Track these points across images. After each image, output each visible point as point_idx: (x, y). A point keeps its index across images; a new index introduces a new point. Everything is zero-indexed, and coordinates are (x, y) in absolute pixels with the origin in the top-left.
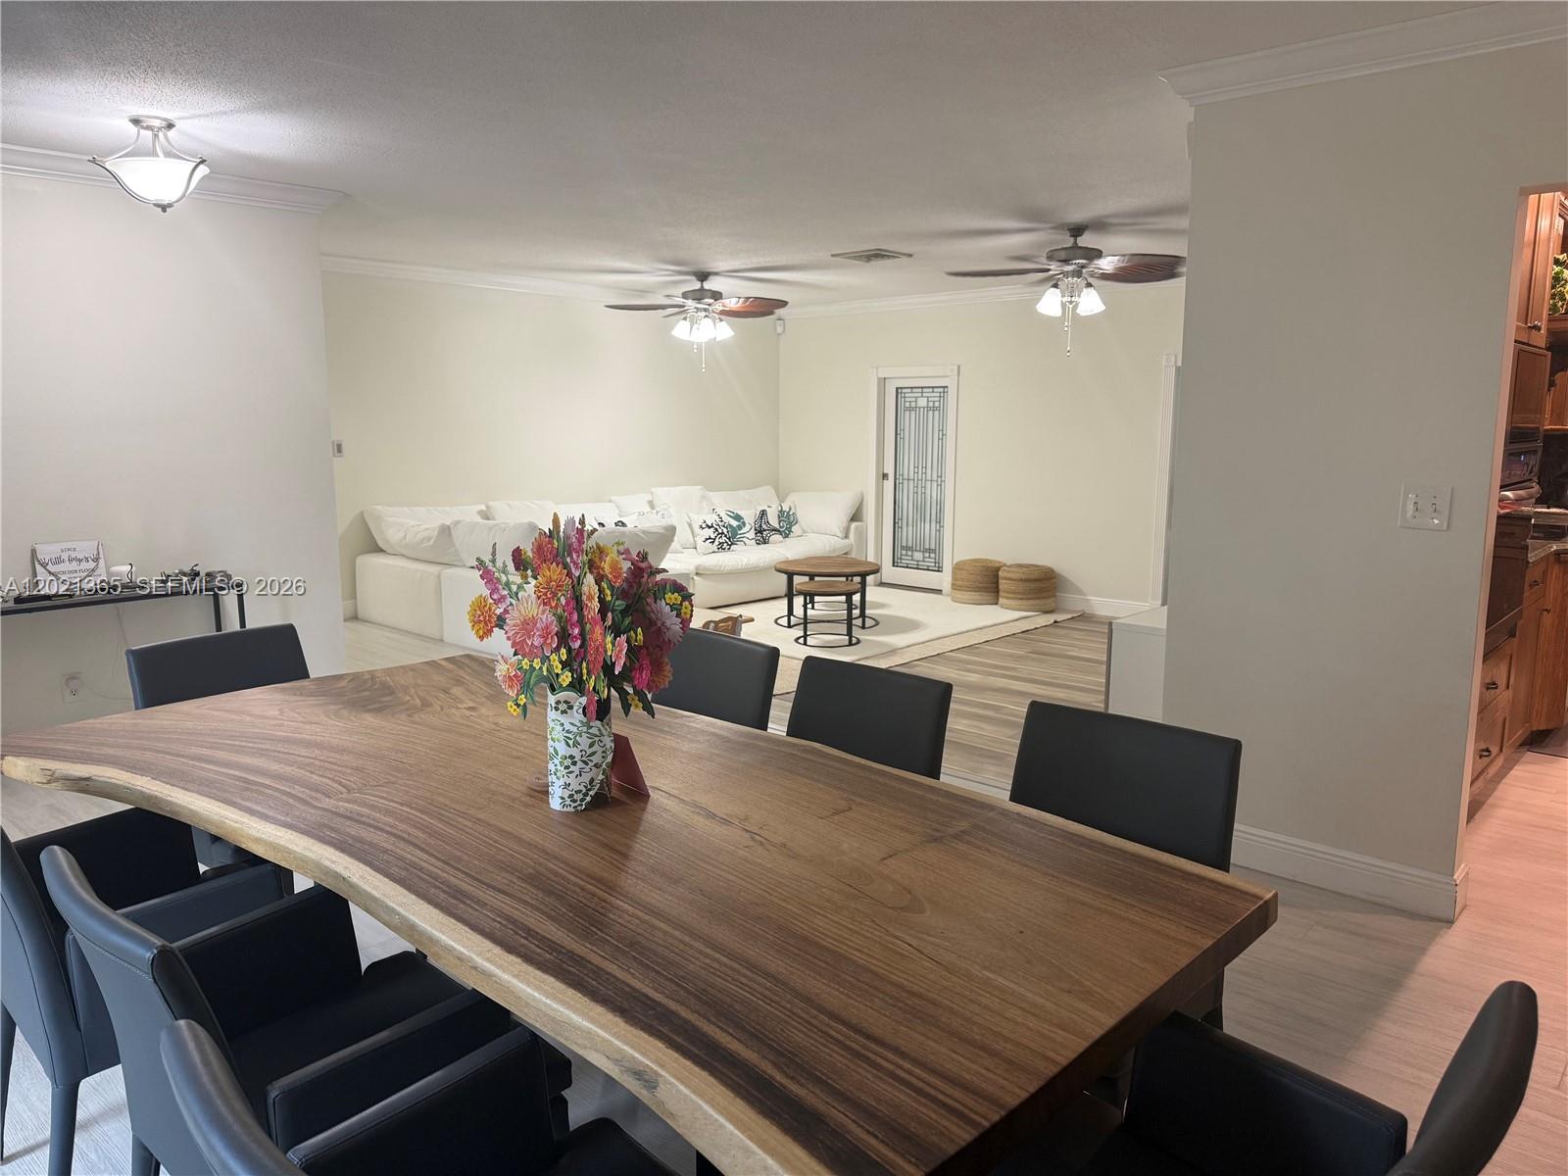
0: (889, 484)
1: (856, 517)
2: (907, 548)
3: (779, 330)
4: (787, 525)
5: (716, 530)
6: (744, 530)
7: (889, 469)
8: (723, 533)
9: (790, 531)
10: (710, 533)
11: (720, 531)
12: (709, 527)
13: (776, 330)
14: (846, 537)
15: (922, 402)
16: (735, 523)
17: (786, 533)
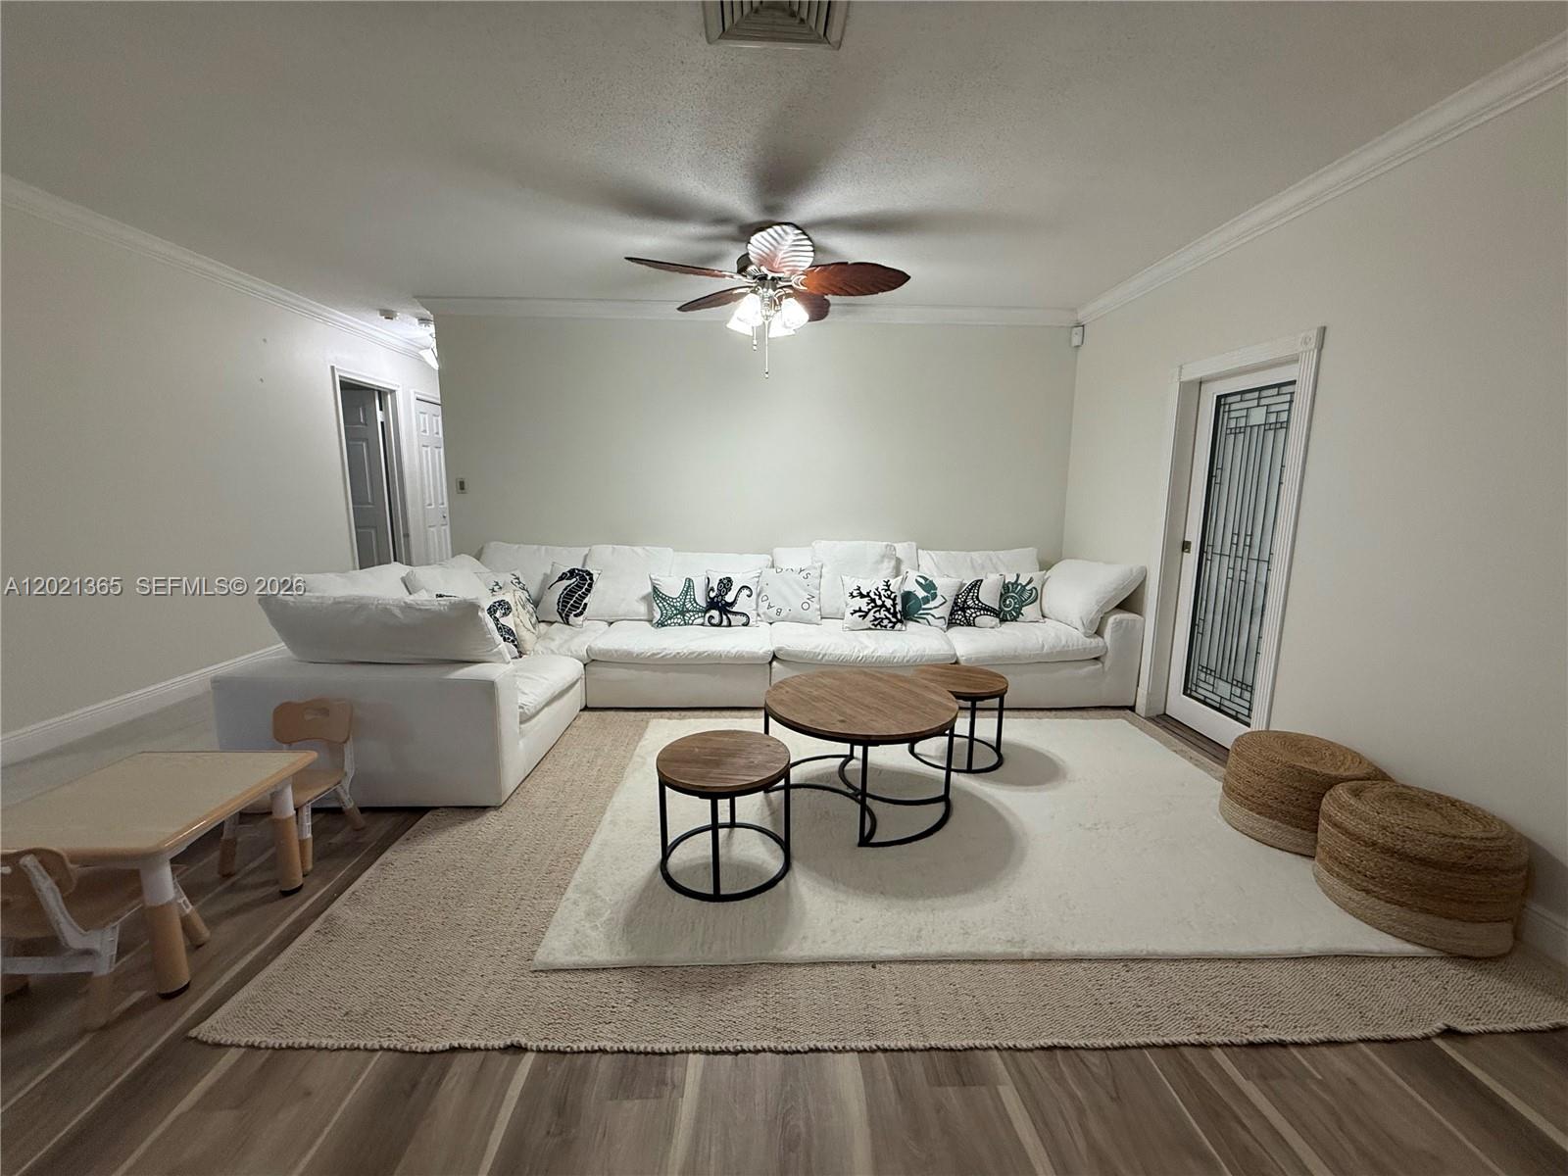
0: (1191, 559)
1: (1130, 603)
2: (1207, 670)
3: (1076, 340)
4: (1012, 603)
5: (873, 601)
6: (932, 604)
7: (1194, 536)
8: (883, 605)
9: (1019, 613)
10: (863, 604)
11: (879, 603)
12: (862, 596)
13: (1070, 340)
14: (1099, 633)
15: (1258, 417)
16: (921, 593)
17: (1002, 616)
